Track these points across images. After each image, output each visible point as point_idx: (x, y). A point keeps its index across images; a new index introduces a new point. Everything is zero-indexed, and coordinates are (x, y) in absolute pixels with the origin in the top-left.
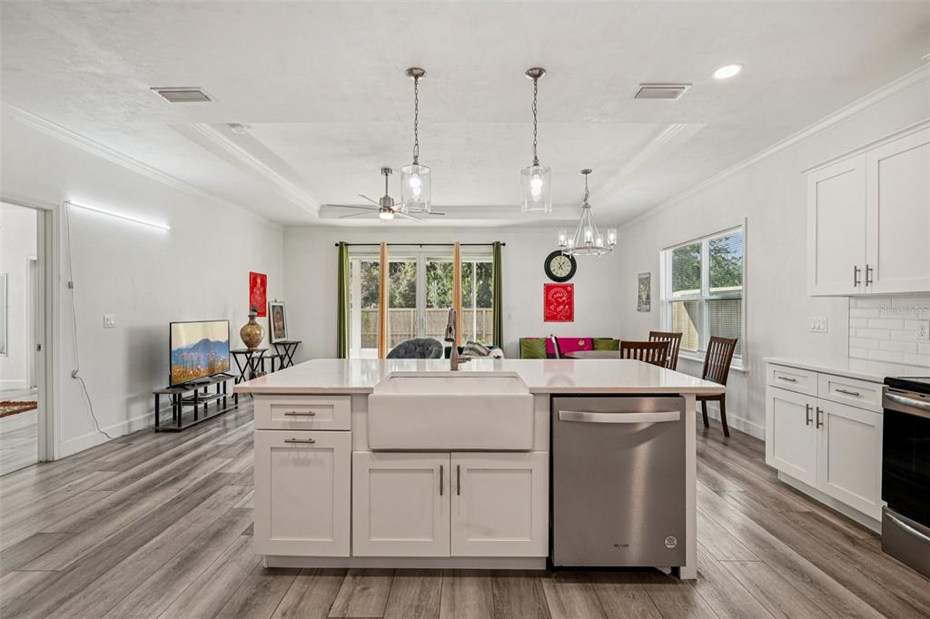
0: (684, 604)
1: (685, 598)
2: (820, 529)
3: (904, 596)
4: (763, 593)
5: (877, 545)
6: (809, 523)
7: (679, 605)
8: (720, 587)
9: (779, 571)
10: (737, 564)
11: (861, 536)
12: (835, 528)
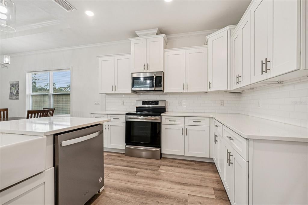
0: (108, 199)
1: (106, 196)
2: (113, 157)
3: (136, 163)
4: (119, 180)
5: (124, 155)
6: (110, 157)
7: (107, 200)
8: (111, 186)
9: (116, 172)
10: (107, 177)
11: (120, 155)
12: (115, 156)
